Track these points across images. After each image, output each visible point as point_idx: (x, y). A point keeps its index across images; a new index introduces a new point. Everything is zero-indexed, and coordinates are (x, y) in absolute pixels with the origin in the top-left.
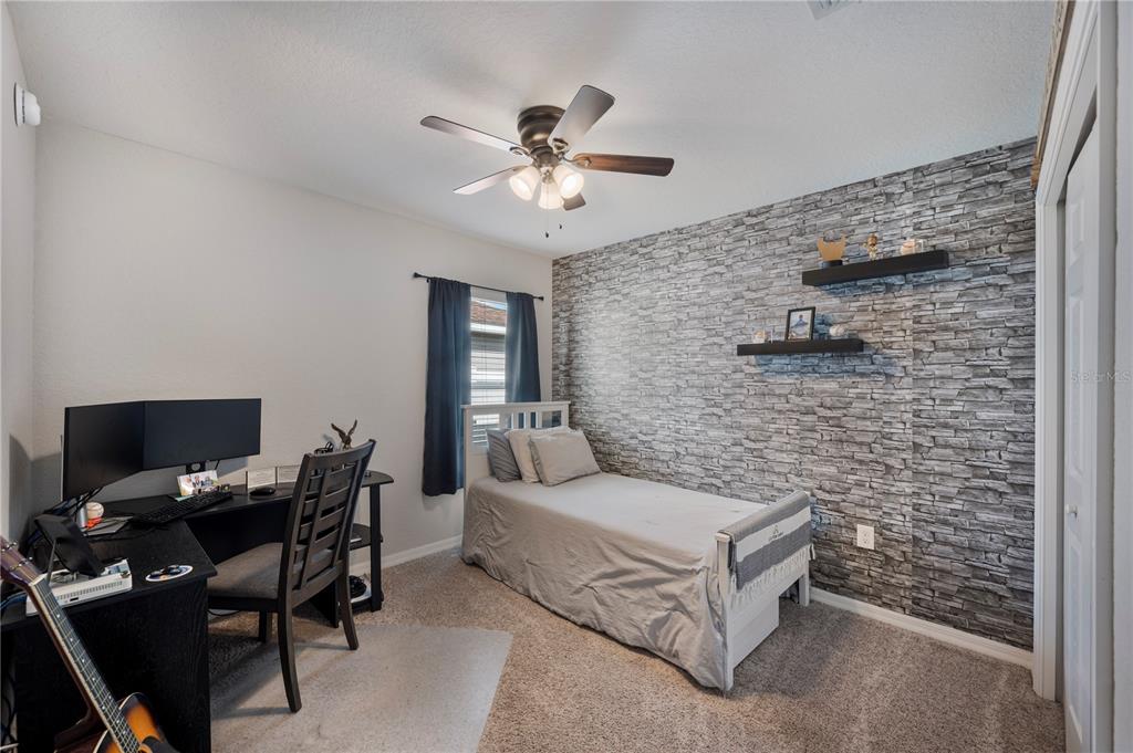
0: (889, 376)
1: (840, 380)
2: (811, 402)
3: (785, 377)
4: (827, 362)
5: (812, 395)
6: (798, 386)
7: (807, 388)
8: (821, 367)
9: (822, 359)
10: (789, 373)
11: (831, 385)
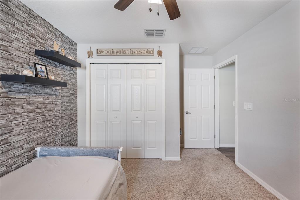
0: (56, 95)
1: (43, 97)
2: (33, 107)
3: (21, 95)
4: (39, 89)
5: (34, 103)
6: (28, 100)
7: (32, 100)
8: (37, 91)
9: (37, 87)
10: (23, 93)
11: (41, 99)
